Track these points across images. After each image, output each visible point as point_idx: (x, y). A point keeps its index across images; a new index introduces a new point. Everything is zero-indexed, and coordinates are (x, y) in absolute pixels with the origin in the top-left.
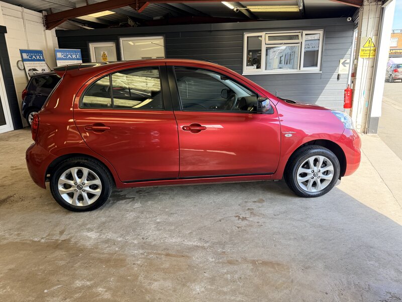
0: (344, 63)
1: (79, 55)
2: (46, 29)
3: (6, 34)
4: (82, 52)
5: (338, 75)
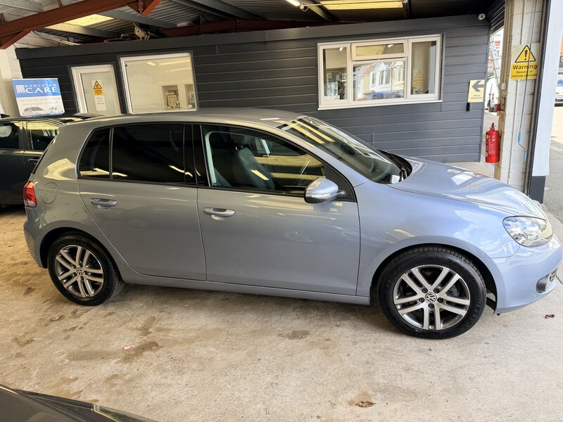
0: (476, 86)
1: (55, 87)
4: (60, 82)
5: (468, 104)
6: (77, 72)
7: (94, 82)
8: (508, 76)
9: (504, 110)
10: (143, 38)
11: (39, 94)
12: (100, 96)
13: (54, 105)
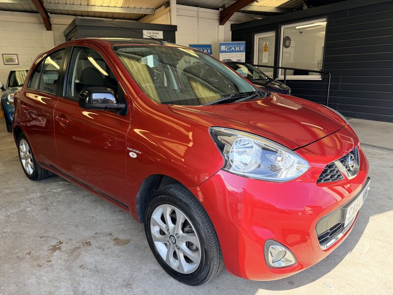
1: (243, 47)
2: (220, 25)
3: (176, 32)
4: (246, 44)
6: (257, 37)
7: (264, 43)
11: (233, 51)
12: (266, 53)
13: (239, 58)
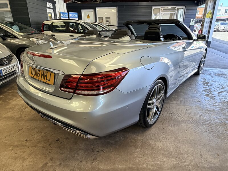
0: (192, 21)
2: (64, 3)
3: (56, 5)
5: (190, 26)
6: (83, 11)
7: (87, 14)
8: (205, 17)
9: (203, 25)
10: (99, 2)
12: (89, 19)
